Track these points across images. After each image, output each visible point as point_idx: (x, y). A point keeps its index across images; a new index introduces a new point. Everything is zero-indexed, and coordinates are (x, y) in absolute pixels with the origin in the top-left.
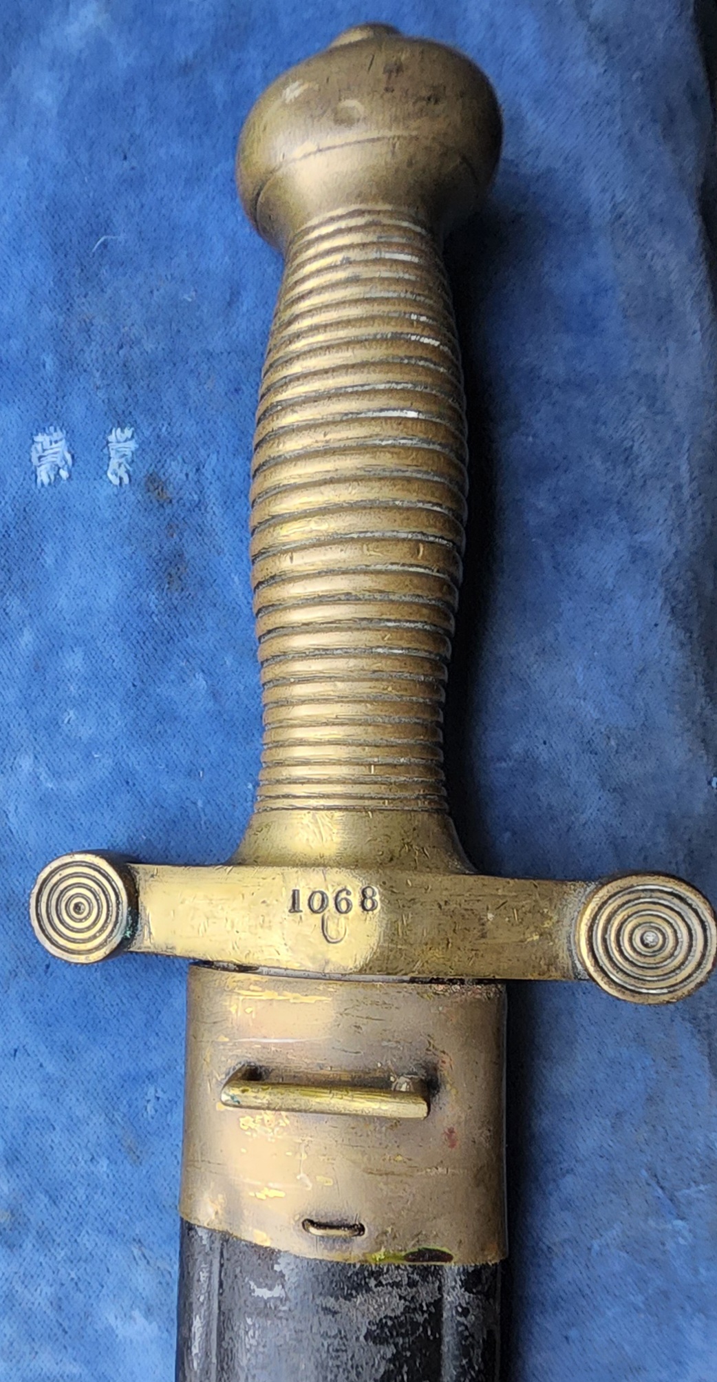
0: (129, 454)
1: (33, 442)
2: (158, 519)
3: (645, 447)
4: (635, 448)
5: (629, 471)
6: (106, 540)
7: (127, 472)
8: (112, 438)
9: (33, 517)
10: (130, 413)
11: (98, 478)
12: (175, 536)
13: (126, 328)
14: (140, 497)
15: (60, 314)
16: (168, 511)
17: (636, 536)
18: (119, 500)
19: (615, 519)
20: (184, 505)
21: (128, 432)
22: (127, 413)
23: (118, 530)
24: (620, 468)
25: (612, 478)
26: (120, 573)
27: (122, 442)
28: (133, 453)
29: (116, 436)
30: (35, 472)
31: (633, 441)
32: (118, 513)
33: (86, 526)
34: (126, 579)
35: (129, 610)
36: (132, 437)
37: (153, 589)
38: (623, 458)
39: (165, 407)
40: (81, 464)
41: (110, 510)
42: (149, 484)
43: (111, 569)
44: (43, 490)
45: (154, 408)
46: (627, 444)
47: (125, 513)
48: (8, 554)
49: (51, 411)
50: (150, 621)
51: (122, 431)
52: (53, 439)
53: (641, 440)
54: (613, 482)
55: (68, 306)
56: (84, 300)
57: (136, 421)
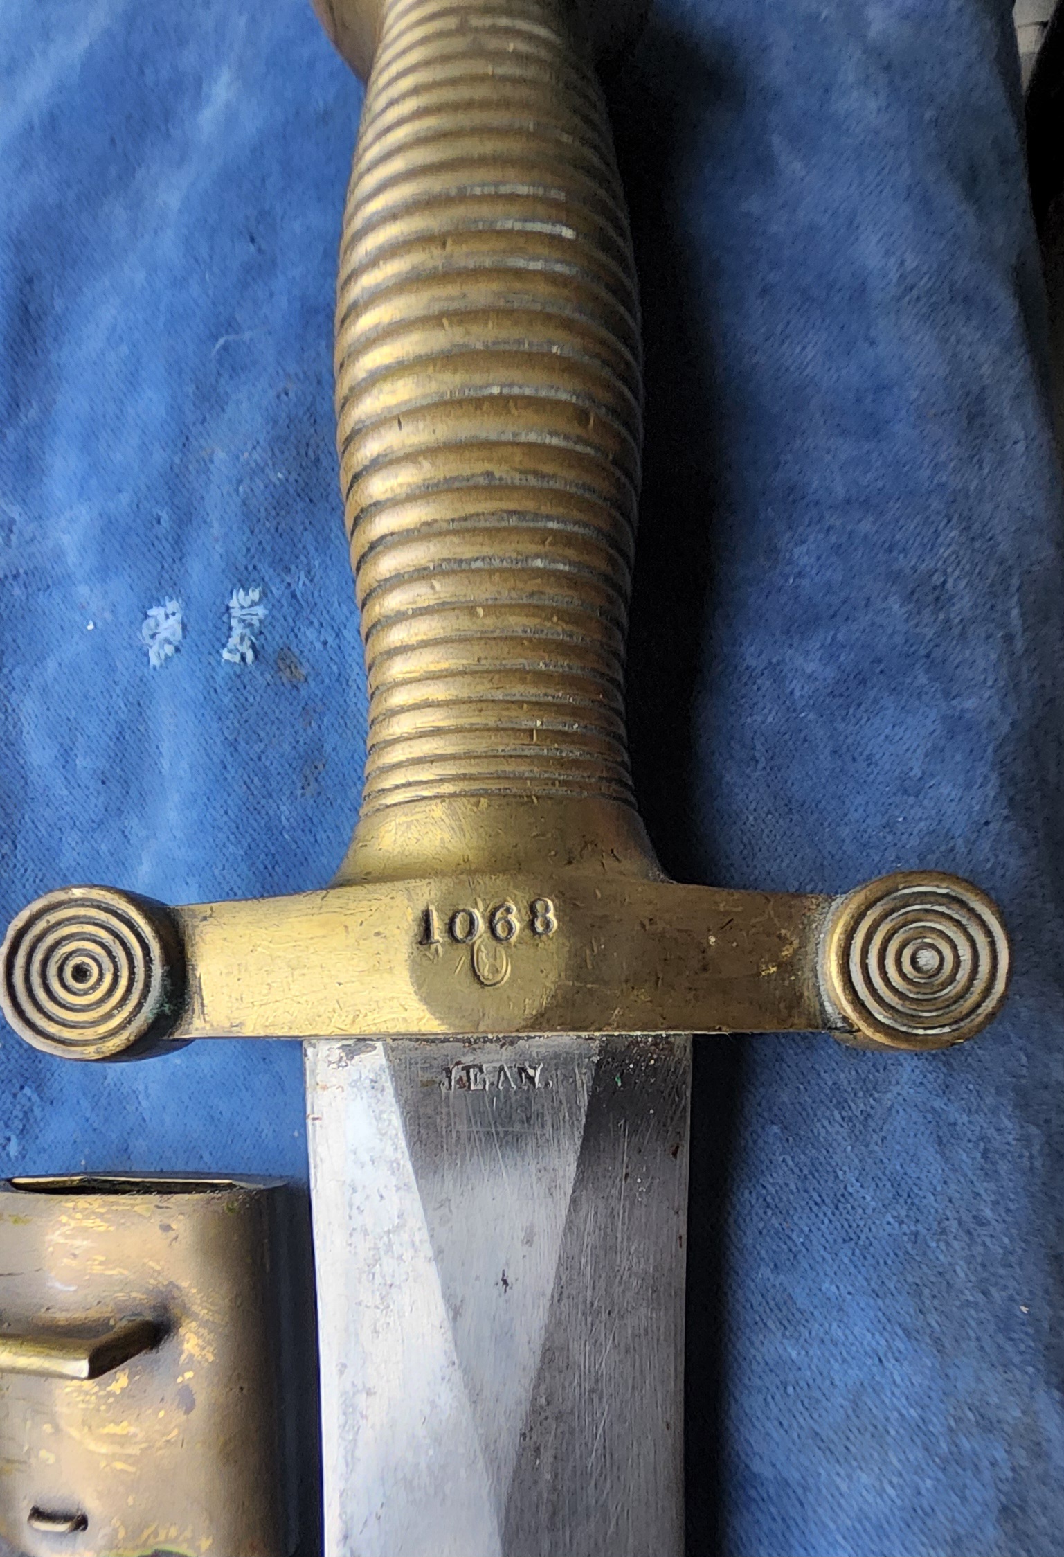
0: (256, 623)
2: (291, 704)
3: (963, 584)
4: (949, 585)
5: (941, 616)
6: (227, 733)
7: (253, 646)
8: (233, 603)
10: (255, 567)
12: (313, 724)
14: (269, 677)
16: (303, 693)
18: (242, 682)
20: (323, 682)
21: (255, 595)
22: (250, 568)
23: (242, 721)
24: (927, 613)
25: (917, 625)
26: (245, 777)
28: (261, 621)
29: (239, 600)
31: (945, 572)
32: (242, 699)
34: (252, 787)
35: (255, 824)
36: (261, 599)
37: (284, 798)
38: (931, 598)
39: (302, 558)
41: (230, 695)
42: (280, 662)
43: (233, 771)
45: (286, 558)
46: (937, 579)
47: (251, 699)
50: (280, 838)
51: (247, 594)
53: (957, 573)
54: (918, 630)
57: (263, 579)
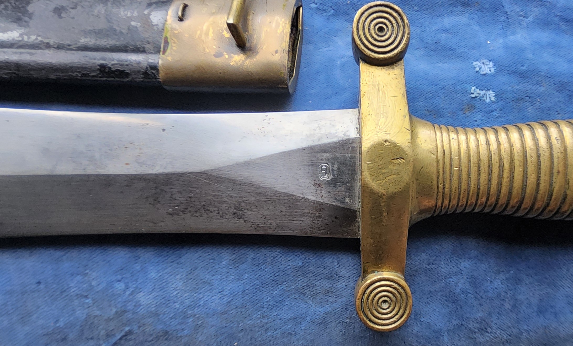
0: (484, 99)
1: (490, 61)
2: (456, 108)
3: (488, 339)
4: (487, 334)
5: (476, 331)
6: (447, 86)
7: (476, 97)
8: (491, 92)
9: (458, 60)
10: (502, 100)
11: (475, 84)
12: (449, 115)
13: (539, 100)
14: (465, 101)
15: (545, 73)
16: (460, 112)
17: (446, 333)
18: (464, 93)
19: (455, 323)
20: (463, 119)
21: (493, 99)
22: (502, 98)
23: (451, 92)
24: (477, 325)
25: (473, 322)
26: (432, 91)
27: (490, 96)
28: (484, 100)
29: (491, 94)
30: (477, 60)
31: (491, 333)
32: (458, 92)
33: (454, 78)
34: (429, 93)
35: (416, 94)
36: (492, 101)
37: (425, 104)
38: (483, 327)
39: (505, 115)
40: (481, 78)
41: (460, 89)
42: (471, 105)
43: (434, 88)
44: (470, 63)
45: (505, 110)
46: (489, 330)
47: (458, 95)
48: (443, 50)
49: (503, 68)
50: (410, 102)
51: (493, 96)
52: (491, 69)
53: (491, 337)
54: (471, 322)
55: (549, 76)
56: (552, 83)
57: (498, 102)
